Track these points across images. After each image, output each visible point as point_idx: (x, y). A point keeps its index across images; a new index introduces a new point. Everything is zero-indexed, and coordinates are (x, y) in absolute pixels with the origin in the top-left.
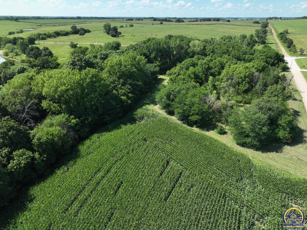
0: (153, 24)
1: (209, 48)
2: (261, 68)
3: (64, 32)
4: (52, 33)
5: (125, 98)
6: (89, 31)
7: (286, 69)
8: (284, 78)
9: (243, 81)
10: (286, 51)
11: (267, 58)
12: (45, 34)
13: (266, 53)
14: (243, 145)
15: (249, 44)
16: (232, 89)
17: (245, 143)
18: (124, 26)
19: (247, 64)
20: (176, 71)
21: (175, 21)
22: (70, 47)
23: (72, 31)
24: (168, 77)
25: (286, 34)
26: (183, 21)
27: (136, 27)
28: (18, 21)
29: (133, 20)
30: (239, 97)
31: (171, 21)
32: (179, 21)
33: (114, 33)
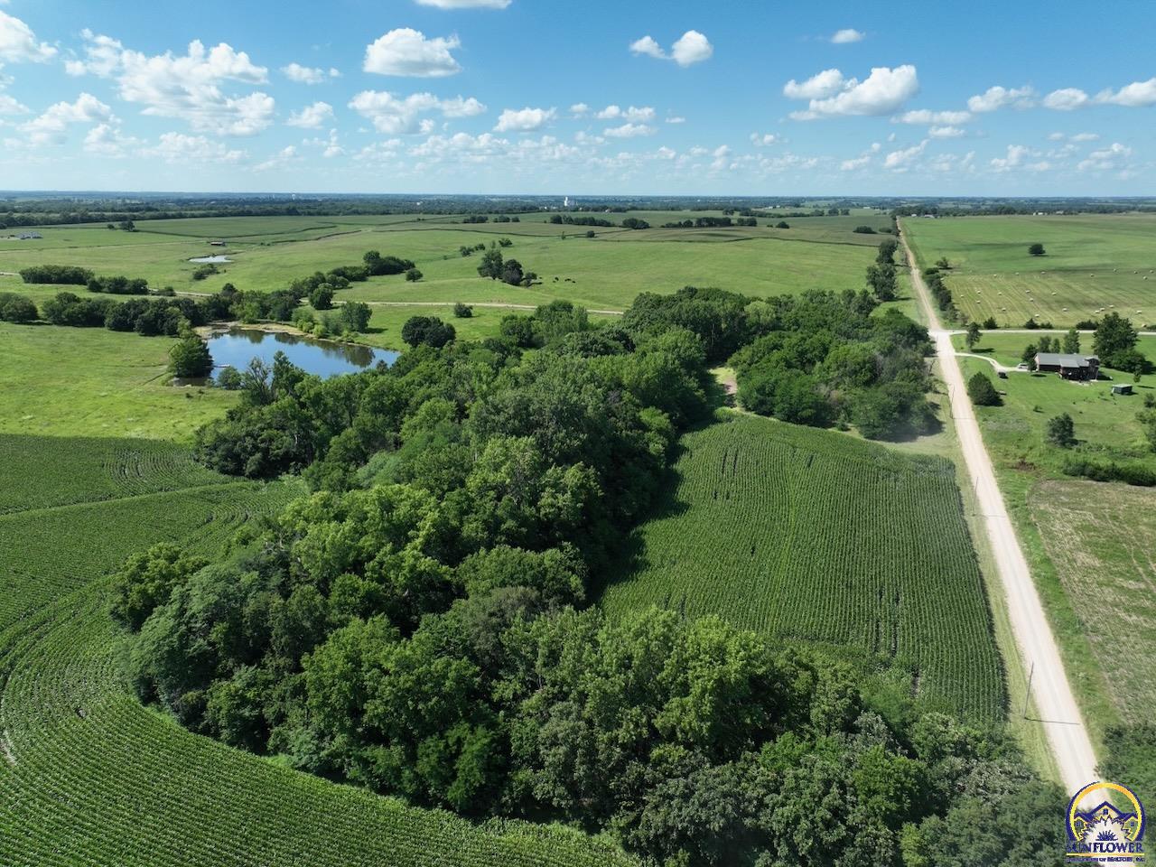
0: (564, 238)
1: (786, 316)
2: (886, 350)
3: (359, 272)
4: (329, 274)
6: (409, 265)
7: (930, 352)
8: (922, 365)
9: (861, 368)
10: (937, 317)
11: (896, 333)
13: (893, 325)
14: (873, 437)
15: (861, 308)
16: (847, 380)
17: (875, 434)
18: (486, 244)
19: (865, 345)
20: (744, 357)
21: (621, 224)
22: (453, 315)
23: (370, 265)
24: (732, 370)
25: (941, 272)
26: (645, 226)
27: (519, 246)
28: (136, 228)
29: (487, 219)
30: (859, 391)
31: (608, 225)
32: (633, 225)
33: (515, 275)
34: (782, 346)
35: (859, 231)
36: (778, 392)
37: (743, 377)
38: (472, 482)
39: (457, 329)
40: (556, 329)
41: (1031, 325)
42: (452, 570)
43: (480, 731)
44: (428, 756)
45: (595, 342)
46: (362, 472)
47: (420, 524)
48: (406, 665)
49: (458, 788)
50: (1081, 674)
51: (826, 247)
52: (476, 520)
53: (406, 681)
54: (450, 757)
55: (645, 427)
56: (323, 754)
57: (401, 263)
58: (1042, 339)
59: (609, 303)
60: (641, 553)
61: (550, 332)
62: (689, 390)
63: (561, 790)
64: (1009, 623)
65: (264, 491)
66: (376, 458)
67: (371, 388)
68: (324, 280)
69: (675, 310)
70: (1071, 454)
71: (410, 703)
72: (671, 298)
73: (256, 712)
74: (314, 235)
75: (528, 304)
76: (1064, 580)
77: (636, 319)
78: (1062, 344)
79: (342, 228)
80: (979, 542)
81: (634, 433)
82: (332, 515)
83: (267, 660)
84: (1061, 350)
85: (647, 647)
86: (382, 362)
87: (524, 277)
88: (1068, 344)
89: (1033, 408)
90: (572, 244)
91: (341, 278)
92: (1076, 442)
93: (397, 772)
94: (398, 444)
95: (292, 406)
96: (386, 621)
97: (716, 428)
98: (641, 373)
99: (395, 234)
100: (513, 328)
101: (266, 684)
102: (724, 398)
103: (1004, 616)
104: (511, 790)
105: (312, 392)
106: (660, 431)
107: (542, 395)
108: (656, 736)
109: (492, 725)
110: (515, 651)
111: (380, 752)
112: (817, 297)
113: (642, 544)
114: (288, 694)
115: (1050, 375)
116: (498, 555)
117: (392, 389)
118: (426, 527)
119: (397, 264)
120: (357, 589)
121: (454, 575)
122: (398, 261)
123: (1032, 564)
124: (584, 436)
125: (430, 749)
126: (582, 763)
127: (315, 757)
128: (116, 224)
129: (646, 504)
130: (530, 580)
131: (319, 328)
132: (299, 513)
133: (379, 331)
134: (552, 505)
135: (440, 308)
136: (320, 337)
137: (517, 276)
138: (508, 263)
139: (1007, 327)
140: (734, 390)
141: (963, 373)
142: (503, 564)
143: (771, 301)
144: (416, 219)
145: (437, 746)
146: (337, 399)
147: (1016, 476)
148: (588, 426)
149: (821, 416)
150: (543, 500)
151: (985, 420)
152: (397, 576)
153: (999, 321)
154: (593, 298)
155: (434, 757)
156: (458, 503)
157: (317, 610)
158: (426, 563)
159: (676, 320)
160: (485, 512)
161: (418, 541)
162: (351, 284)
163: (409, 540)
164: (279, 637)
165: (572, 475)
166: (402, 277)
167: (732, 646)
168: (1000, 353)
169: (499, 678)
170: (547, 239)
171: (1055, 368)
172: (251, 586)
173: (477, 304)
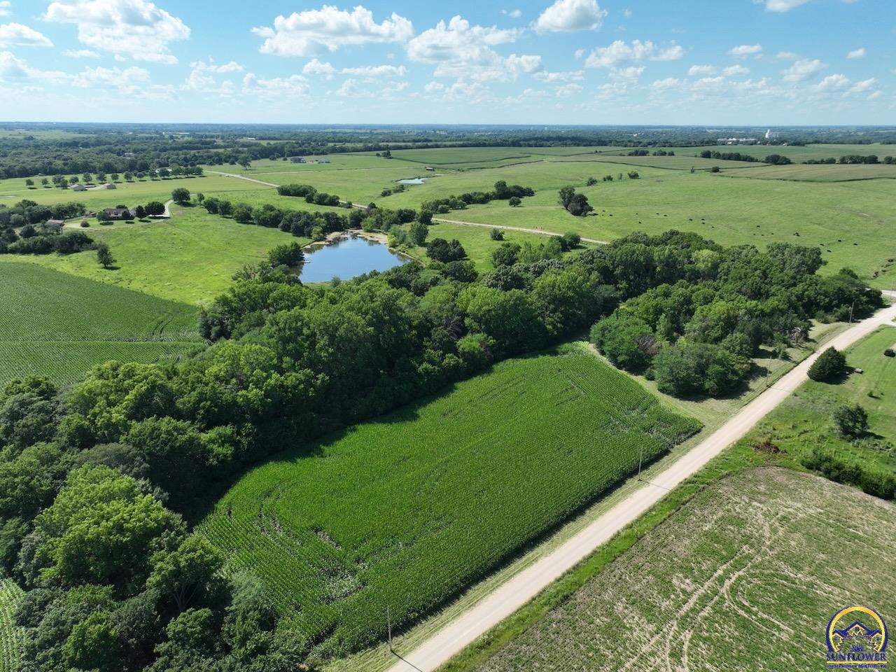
0: (693, 171)
3: (481, 196)
4: (459, 198)
5: (551, 327)
6: (530, 193)
12: (447, 202)
18: (615, 177)
21: (765, 159)
22: (490, 237)
23: (496, 191)
28: (392, 156)
29: (648, 152)
31: (749, 159)
32: (775, 160)
33: (578, 207)
47: (131, 392)
57: (522, 191)
70: (843, 446)
74: (503, 163)
89: (872, 392)
90: (692, 178)
91: (461, 201)
92: (864, 436)
119: (518, 191)
128: (381, 152)
131: (392, 240)
136: (391, 246)
137: (581, 208)
138: (577, 197)
141: (854, 344)
144: (594, 151)
147: (744, 454)
161: (126, 403)
162: (468, 206)
166: (507, 203)
170: (679, 172)
173: (509, 228)
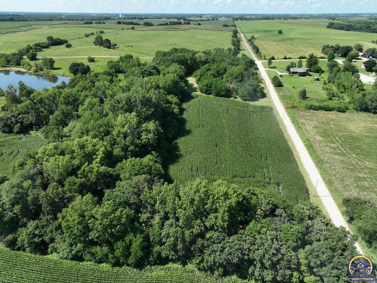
0: (123, 30)
1: (210, 58)
2: (245, 69)
4: (33, 46)
6: (66, 41)
7: (257, 69)
8: (257, 74)
9: (238, 76)
11: (246, 63)
13: (245, 60)
14: (245, 100)
15: (234, 54)
16: (234, 80)
17: (246, 99)
18: (95, 33)
19: (238, 68)
20: (198, 74)
21: (143, 24)
22: (87, 61)
23: (49, 42)
24: (194, 78)
25: (253, 40)
26: (152, 25)
27: (106, 33)
29: (92, 23)
30: (238, 84)
31: (138, 24)
32: (147, 24)
33: (108, 45)
34: (211, 69)
35: (224, 26)
36: (213, 86)
37: (199, 81)
38: (115, 133)
39: (91, 67)
40: (129, 65)
41: (285, 58)
42: (113, 169)
43: (138, 236)
44: (119, 249)
45: (146, 70)
46: (66, 130)
47: (97, 153)
48: (105, 215)
49: (132, 258)
50: (327, 179)
51: (215, 32)
52: (118, 147)
53: (106, 222)
54: (128, 248)
55: (171, 103)
56: (73, 252)
57: (62, 41)
58: (291, 63)
59: (146, 55)
60: (178, 151)
61: (127, 67)
62: (182, 87)
63: (172, 253)
64: (302, 163)
65: (24, 139)
66: (71, 124)
67: (63, 95)
68: (31, 48)
69: (171, 57)
70: (306, 102)
71: (109, 230)
72: (169, 53)
73: (41, 239)
74: (24, 29)
75: (115, 56)
76: (314, 146)
77: (159, 61)
78: (297, 64)
79: (34, 27)
80: (286, 135)
81: (167, 105)
82: (59, 152)
83: (41, 216)
84: (297, 66)
85: (200, 197)
86: (63, 82)
87: (112, 45)
88: (299, 64)
89: (292, 87)
90: (126, 32)
91: (39, 47)
92: (307, 98)
93: (107, 256)
94: (79, 117)
95: (31, 104)
96: (91, 196)
97: (193, 100)
98: (166, 82)
99: (57, 29)
100: (112, 66)
101: (43, 227)
102: (193, 89)
103: (299, 161)
104: (153, 255)
105: (39, 98)
106: (176, 104)
107: (135, 95)
108: (207, 229)
109: (142, 232)
110: (146, 202)
111: (98, 248)
112: (218, 50)
113: (178, 147)
114: (53, 230)
115: (295, 75)
116: (131, 162)
117: (72, 95)
118: (100, 154)
119: (61, 41)
120: (75, 183)
121: (114, 171)
122: (61, 40)
123: (304, 142)
124: (152, 110)
125: (119, 246)
126: (180, 243)
127: (70, 254)
129: (176, 132)
130: (146, 171)
131: (34, 68)
132: (44, 153)
133: (59, 69)
134: (146, 139)
135: (82, 59)
136: (35, 72)
137: (109, 45)
138: (105, 40)
139: (278, 59)
140: (196, 85)
141: (269, 76)
142: (134, 166)
143: (204, 52)
145: (122, 245)
146: (49, 100)
147: (292, 111)
148: (154, 106)
149: (228, 94)
150: (143, 137)
151: (279, 92)
152: (92, 175)
153: (275, 57)
154: (139, 53)
155: (121, 249)
156: (110, 141)
157: (60, 194)
158: (103, 169)
159: (173, 61)
160: (121, 144)
161: (98, 160)
162: (43, 50)
163: (94, 159)
164: (46, 207)
165: (151, 125)
166: (63, 46)
167: (231, 192)
168: (278, 68)
169: (141, 213)
170: (117, 30)
171: (296, 73)
172: (29, 187)
173: (96, 56)
